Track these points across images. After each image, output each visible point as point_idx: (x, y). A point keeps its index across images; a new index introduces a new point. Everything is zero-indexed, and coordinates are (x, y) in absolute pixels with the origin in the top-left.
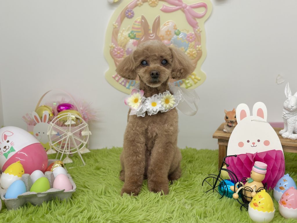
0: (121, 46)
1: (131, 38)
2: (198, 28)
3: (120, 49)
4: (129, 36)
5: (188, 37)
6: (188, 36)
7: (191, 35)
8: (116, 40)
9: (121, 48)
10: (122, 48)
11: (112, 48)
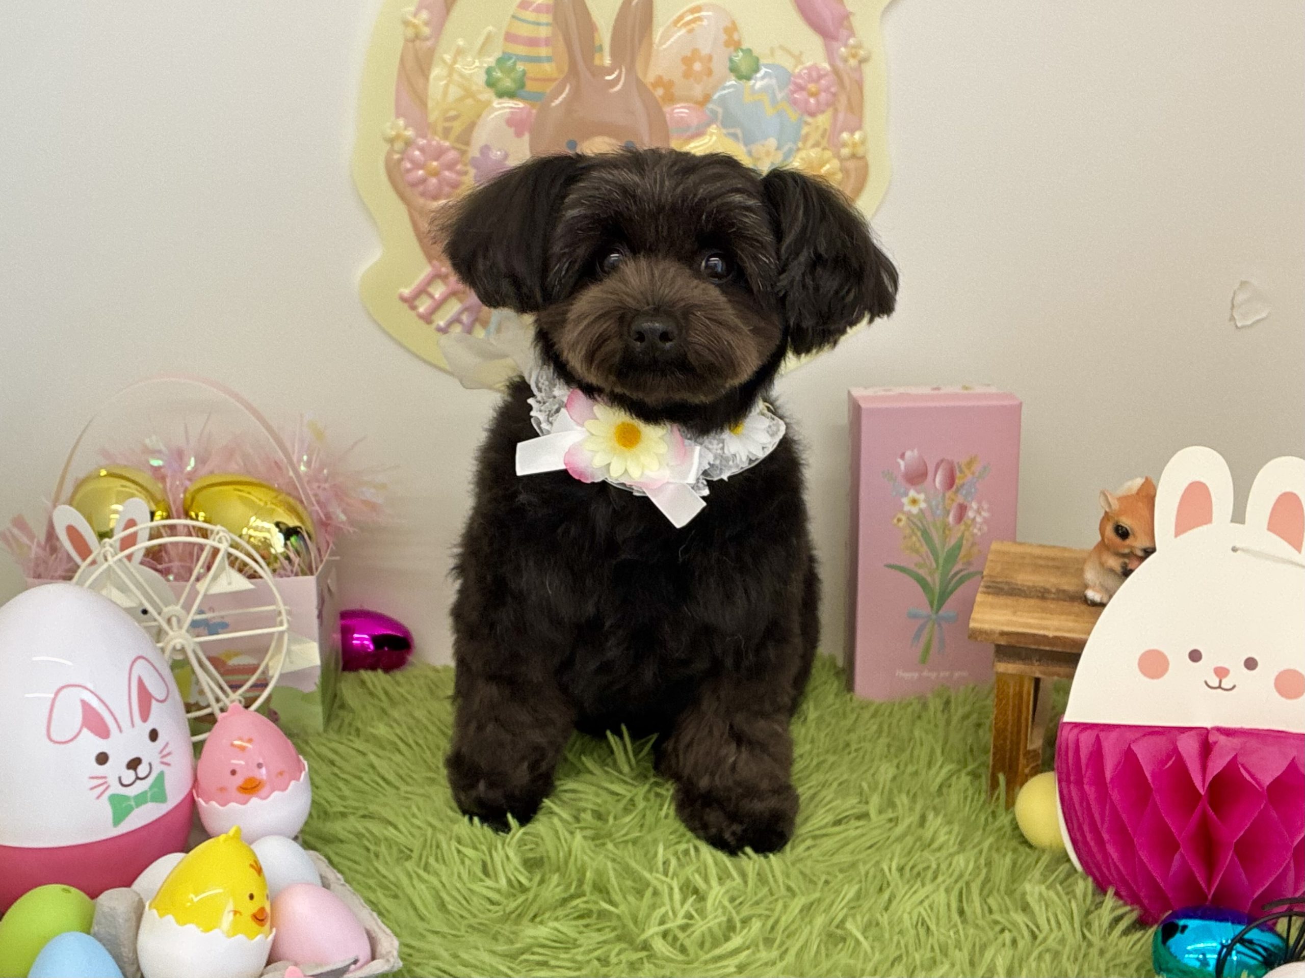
0: (446, 132)
1: (502, 94)
2: (852, 41)
3: (439, 153)
4: (491, 83)
5: (801, 88)
6: (800, 81)
7: (814, 74)
8: (422, 102)
9: (447, 144)
10: (454, 148)
11: (399, 145)
